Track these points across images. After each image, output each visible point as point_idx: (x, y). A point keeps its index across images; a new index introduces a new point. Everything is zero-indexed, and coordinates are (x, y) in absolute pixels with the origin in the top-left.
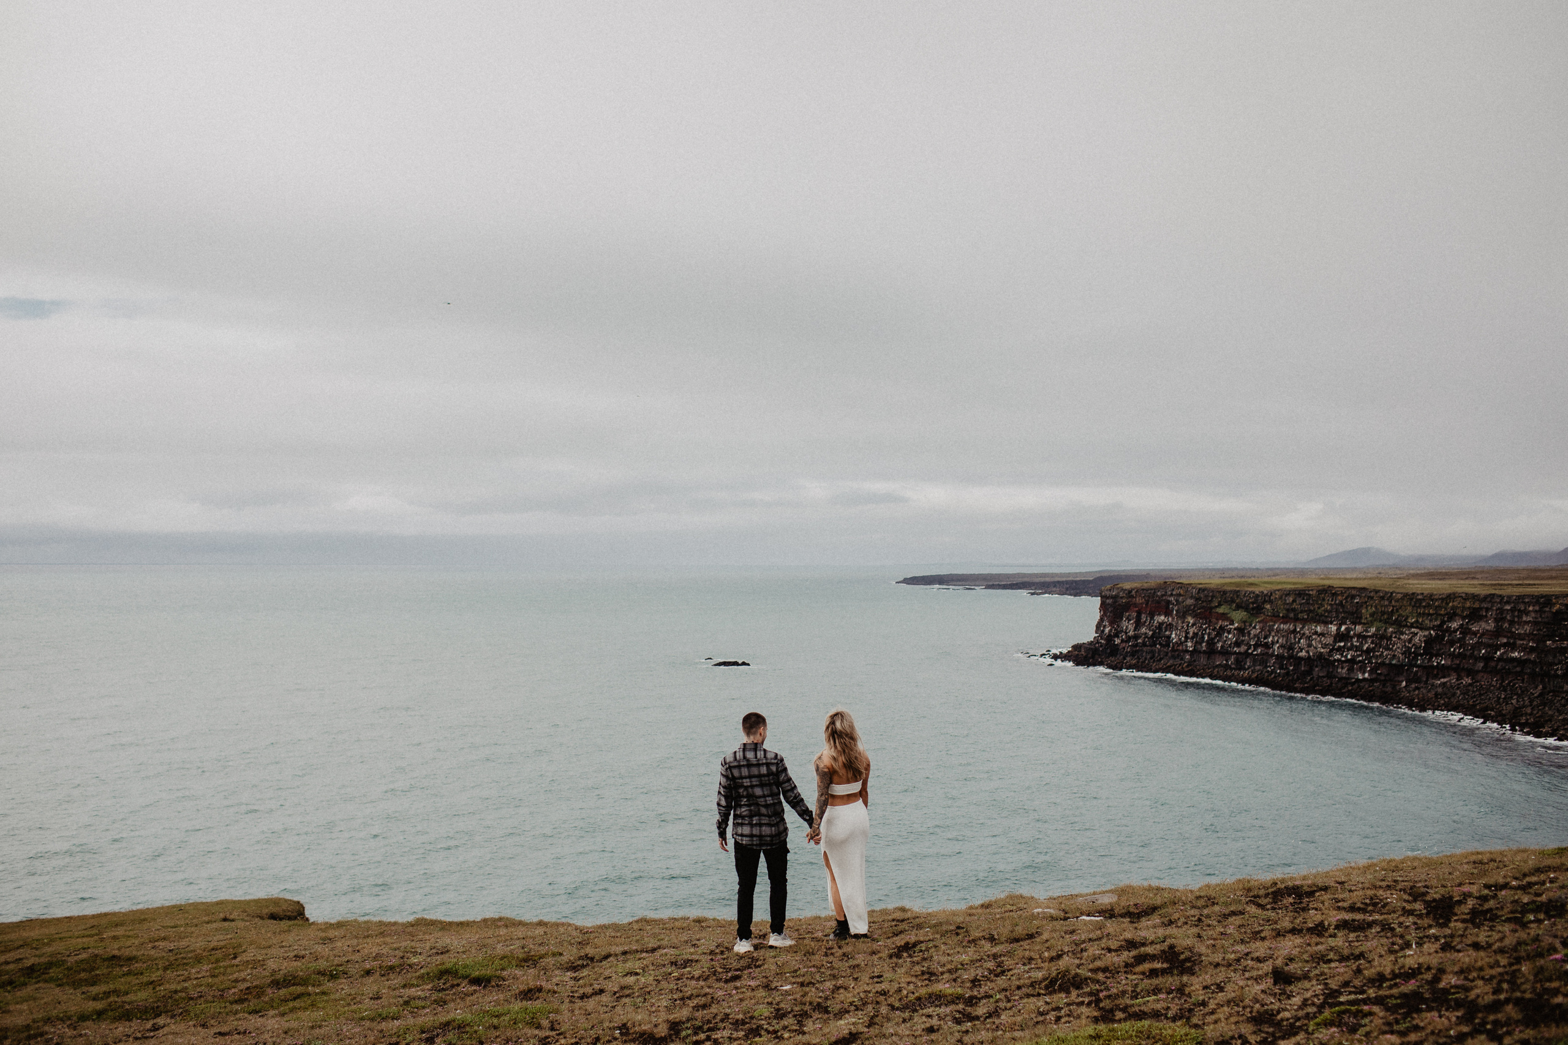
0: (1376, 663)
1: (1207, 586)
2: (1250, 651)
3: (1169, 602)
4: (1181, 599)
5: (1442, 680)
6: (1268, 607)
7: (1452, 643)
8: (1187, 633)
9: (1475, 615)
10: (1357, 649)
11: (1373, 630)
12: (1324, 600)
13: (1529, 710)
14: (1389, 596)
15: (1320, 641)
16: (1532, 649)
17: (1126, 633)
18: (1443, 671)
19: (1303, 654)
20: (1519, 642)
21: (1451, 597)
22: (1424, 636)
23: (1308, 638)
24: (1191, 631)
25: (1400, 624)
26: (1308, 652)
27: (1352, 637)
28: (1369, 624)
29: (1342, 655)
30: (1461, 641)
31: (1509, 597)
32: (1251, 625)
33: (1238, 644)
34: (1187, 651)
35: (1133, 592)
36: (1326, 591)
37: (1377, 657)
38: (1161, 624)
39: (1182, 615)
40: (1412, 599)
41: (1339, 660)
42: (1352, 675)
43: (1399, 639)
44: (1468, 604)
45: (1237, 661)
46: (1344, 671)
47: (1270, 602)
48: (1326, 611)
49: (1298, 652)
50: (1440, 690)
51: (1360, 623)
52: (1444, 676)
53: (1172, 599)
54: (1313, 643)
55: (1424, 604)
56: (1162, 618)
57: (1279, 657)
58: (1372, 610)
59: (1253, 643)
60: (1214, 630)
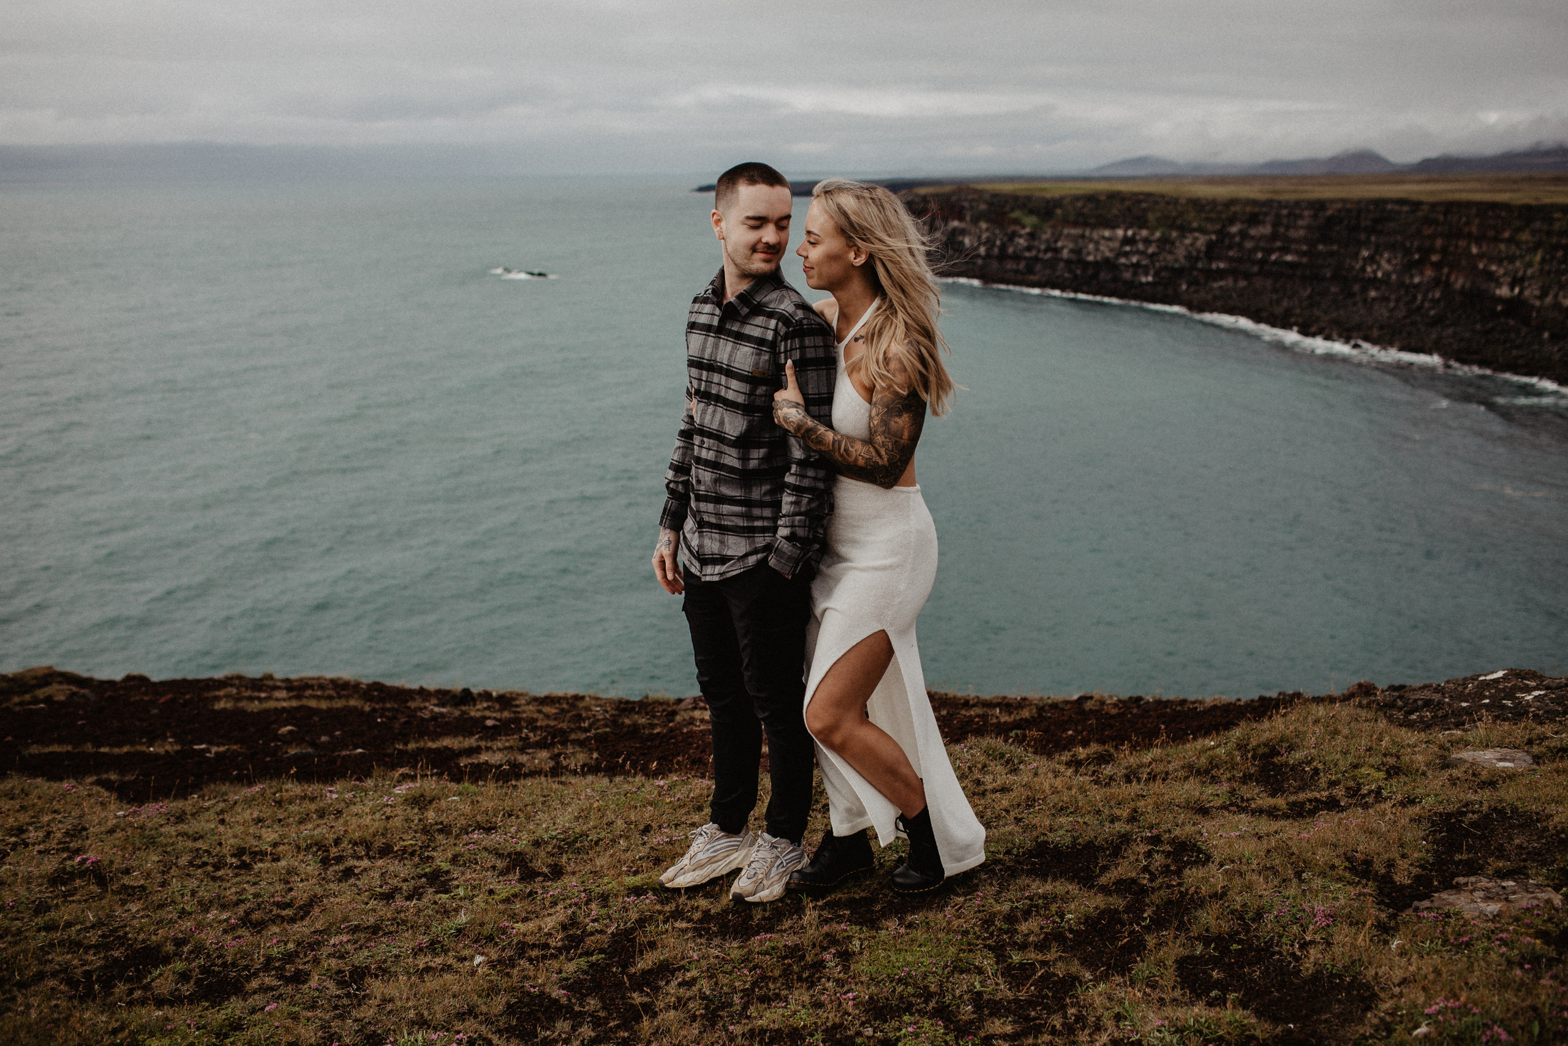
0: (1159, 266)
1: (1000, 192)
2: (1040, 256)
3: (963, 208)
4: (974, 204)
5: (1222, 283)
6: (1059, 212)
7: (1230, 247)
8: (979, 237)
9: (1254, 220)
10: (1142, 253)
11: (1157, 234)
12: (1112, 205)
13: (1298, 311)
14: (1173, 201)
15: (1108, 247)
16: (1304, 254)
18: (1221, 274)
19: (1091, 258)
20: (1293, 246)
21: (1233, 202)
22: (1206, 241)
23: (1097, 243)
24: (985, 236)
25: (1184, 229)
26: (1095, 256)
27: (1138, 242)
28: (1152, 230)
29: (1127, 260)
30: (1240, 246)
31: (1287, 202)
32: (1041, 230)
33: (1028, 249)
34: (979, 256)
35: (929, 197)
36: (1114, 197)
37: (1158, 261)
38: (954, 230)
39: (975, 220)
40: (1197, 204)
41: (1124, 265)
42: (1136, 279)
43: (1182, 243)
44: (1248, 209)
45: (1027, 266)
46: (1129, 274)
47: (1061, 207)
48: (1114, 215)
49: (1086, 257)
50: (1217, 293)
51: (1146, 228)
52: (1222, 279)
53: (966, 204)
54: (1102, 248)
55: (1208, 208)
56: (955, 223)
57: (1068, 262)
58: (1158, 214)
59: (1043, 247)
60: (1006, 234)
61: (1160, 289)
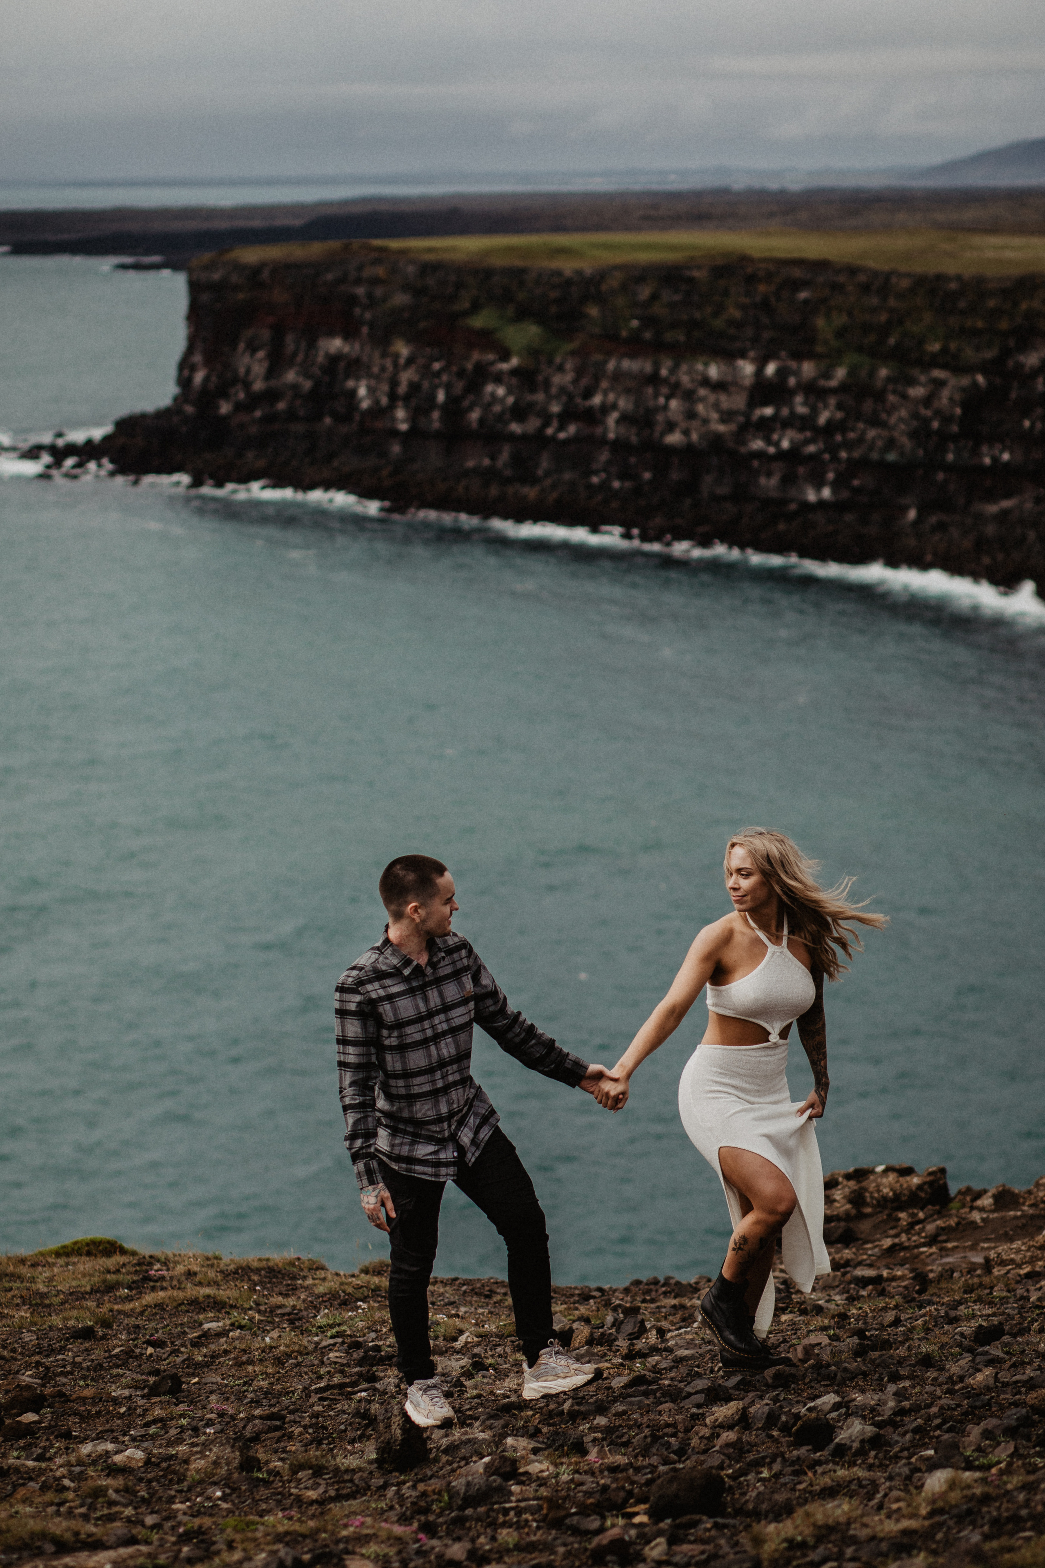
0: (849, 460)
1: (447, 256)
2: (550, 431)
3: (353, 300)
4: (379, 292)
5: (1006, 504)
6: (594, 311)
7: (1024, 407)
8: (394, 383)
10: (805, 423)
11: (841, 373)
12: (726, 293)
14: (878, 283)
15: (716, 406)
17: (247, 385)
18: (1003, 479)
19: (674, 438)
21: (1024, 283)
22: (963, 390)
23: (689, 396)
24: (406, 377)
25: (908, 360)
26: (686, 433)
27: (792, 393)
29: (768, 441)
32: (550, 362)
33: (519, 412)
34: (394, 433)
35: (265, 274)
36: (731, 270)
37: (848, 445)
38: (334, 359)
39: (383, 335)
40: (937, 291)
41: (760, 455)
42: (793, 493)
43: (904, 397)
45: (517, 460)
46: (774, 481)
47: (600, 299)
48: (731, 322)
49: (663, 434)
50: (990, 530)
51: (811, 355)
52: (1008, 496)
53: (360, 291)
54: (700, 408)
55: (962, 304)
56: (336, 344)
57: (619, 446)
58: (840, 320)
59: (555, 408)
60: (461, 374)
61: (849, 517)
